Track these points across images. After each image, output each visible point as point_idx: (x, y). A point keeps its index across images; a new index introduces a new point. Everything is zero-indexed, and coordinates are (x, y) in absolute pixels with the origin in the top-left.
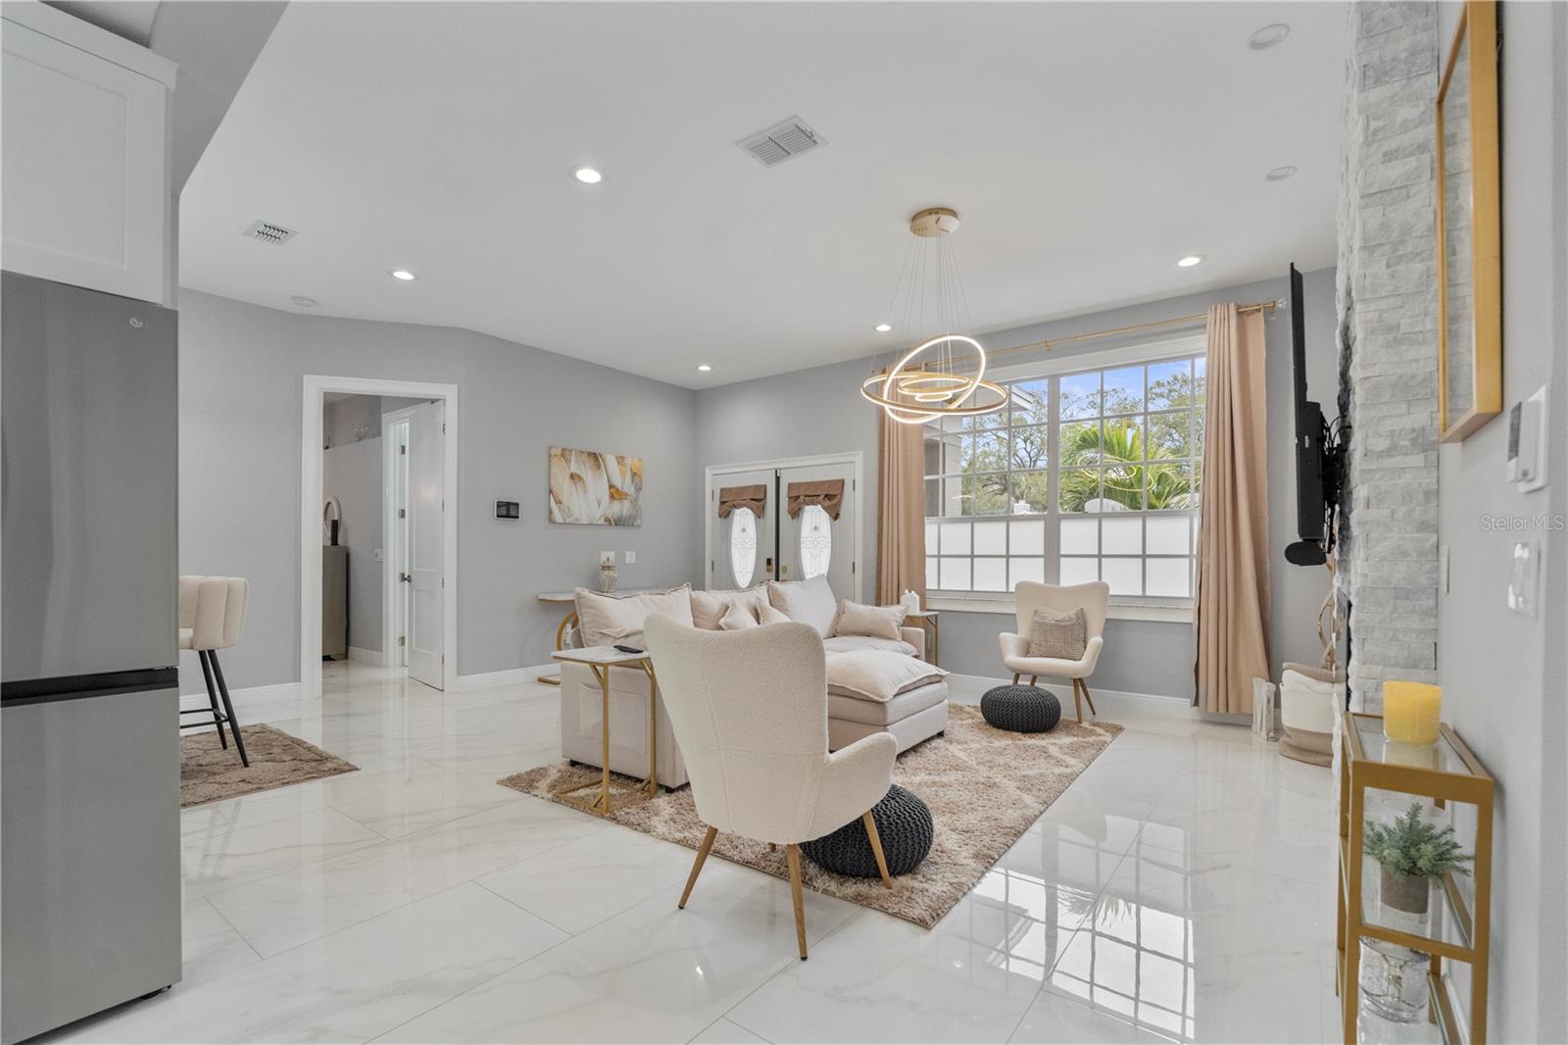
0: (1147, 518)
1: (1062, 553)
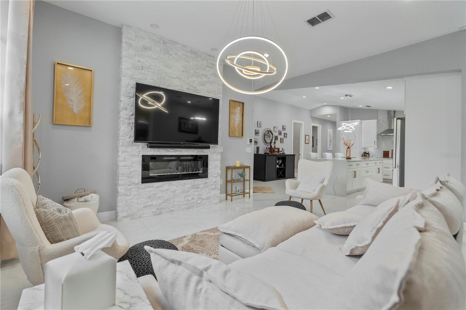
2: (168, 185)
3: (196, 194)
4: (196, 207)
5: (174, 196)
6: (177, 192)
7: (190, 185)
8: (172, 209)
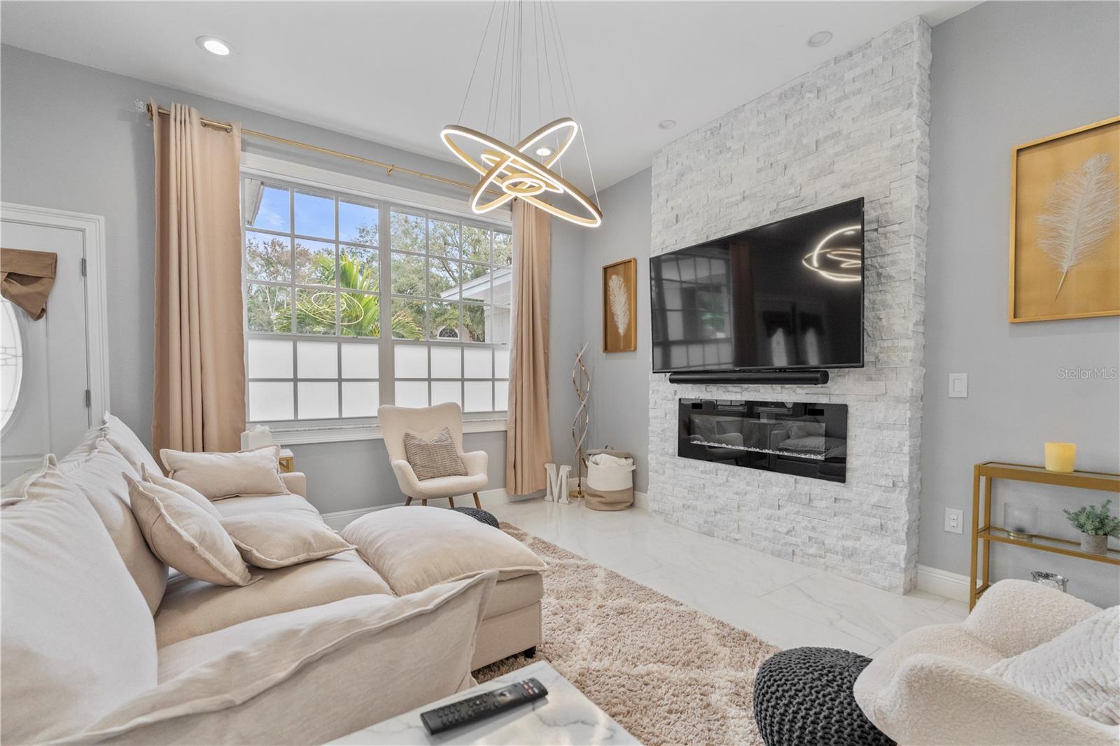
0: (465, 348)
1: (397, 376)
2: (726, 473)
3: (805, 523)
4: (803, 563)
5: (739, 507)
6: (748, 497)
7: (783, 491)
8: (737, 536)
